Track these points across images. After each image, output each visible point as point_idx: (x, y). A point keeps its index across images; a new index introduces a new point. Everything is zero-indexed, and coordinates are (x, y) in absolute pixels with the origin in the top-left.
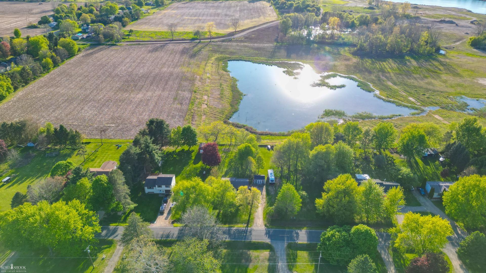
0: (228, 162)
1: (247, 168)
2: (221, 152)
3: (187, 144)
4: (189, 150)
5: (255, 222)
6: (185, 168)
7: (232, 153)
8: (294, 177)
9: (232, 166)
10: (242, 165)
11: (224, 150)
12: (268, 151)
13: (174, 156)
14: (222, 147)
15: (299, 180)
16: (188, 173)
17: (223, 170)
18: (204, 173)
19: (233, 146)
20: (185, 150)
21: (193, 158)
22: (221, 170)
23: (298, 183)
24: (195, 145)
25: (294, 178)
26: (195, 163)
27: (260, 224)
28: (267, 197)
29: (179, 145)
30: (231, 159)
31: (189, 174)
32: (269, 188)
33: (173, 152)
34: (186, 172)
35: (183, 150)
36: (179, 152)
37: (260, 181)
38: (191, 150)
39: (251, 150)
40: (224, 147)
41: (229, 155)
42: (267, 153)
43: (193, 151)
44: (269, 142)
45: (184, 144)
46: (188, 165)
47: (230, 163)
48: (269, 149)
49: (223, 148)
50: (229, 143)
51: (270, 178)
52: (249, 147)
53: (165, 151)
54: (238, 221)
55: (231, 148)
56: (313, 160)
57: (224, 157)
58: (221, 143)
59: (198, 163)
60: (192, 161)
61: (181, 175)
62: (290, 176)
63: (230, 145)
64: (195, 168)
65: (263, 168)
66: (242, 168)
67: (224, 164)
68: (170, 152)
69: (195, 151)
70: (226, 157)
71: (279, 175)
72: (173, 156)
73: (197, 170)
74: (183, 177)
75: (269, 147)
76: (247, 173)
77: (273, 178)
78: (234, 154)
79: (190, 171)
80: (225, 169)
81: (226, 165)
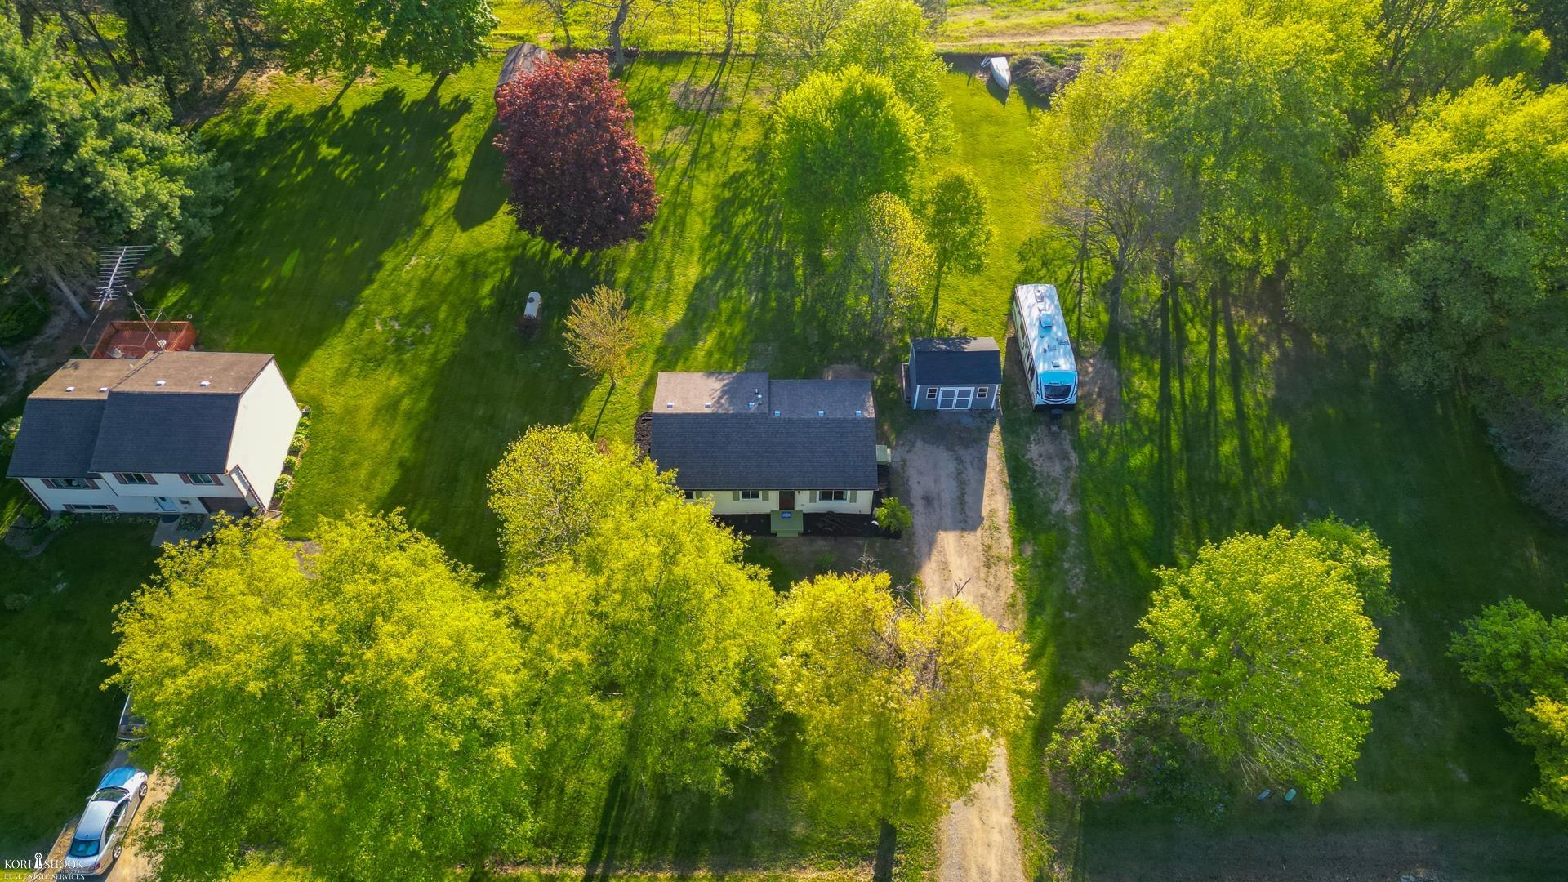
0: (710, 206)
1: (851, 258)
2: (663, 119)
3: (413, 56)
4: (432, 96)
5: (949, 850)
6: (389, 259)
7: (737, 124)
8: (1213, 333)
9: (736, 244)
10: (814, 239)
11: (684, 96)
12: (992, 103)
13: (326, 151)
14: (668, 72)
15: (1253, 362)
16: (407, 305)
17: (670, 278)
18: (531, 310)
19: (746, 64)
20: (408, 99)
21: (460, 167)
22: (659, 275)
23: (1249, 400)
24: (469, 57)
25: (1213, 346)
26: (468, 215)
27: (993, 865)
28: (1019, 542)
29: (353, 59)
30: (736, 178)
31: (410, 319)
32: (1034, 451)
33: (321, 113)
34: (396, 299)
35: (392, 97)
36: (363, 113)
37: (957, 396)
38: (445, 96)
39: (892, 123)
40: (683, 75)
41: (720, 138)
42: (989, 118)
43: (463, 106)
44: (991, 24)
45: (385, 55)
46: (419, 232)
47: (724, 210)
48: (997, 90)
49: (672, 82)
50: (718, 40)
51: (1041, 368)
52: (874, 100)
53: (259, 109)
54: (799, 830)
55: (734, 80)
56: (1418, 225)
57: (681, 163)
58: (660, 43)
59: (488, 214)
60: (450, 198)
61: (351, 324)
62: (1180, 328)
63: (723, 58)
64: (462, 262)
65: (977, 269)
66: (815, 263)
67: (682, 224)
68: (299, 118)
69: (479, 109)
70: (694, 159)
71: (1097, 319)
72: (313, 148)
73: (478, 277)
74: (372, 343)
75: (1001, 66)
76: (850, 302)
77: (1066, 364)
78: (750, 136)
79: (426, 284)
80: (690, 272)
81: (697, 227)
